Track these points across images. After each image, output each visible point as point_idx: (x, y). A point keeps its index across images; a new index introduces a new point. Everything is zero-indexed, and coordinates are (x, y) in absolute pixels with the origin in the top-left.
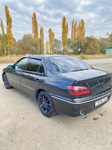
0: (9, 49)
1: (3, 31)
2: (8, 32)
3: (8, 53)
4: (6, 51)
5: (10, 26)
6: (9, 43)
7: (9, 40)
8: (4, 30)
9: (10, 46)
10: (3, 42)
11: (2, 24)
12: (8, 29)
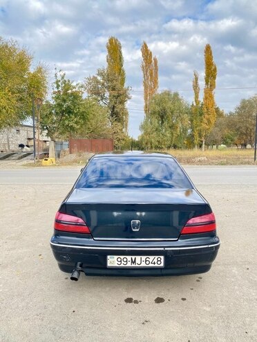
0: (204, 134)
1: (197, 97)
2: (206, 98)
3: (202, 142)
4: (198, 139)
5: (211, 86)
6: (206, 121)
7: (206, 116)
8: (199, 94)
9: (207, 127)
10: (195, 120)
11: (196, 83)
12: (206, 93)
